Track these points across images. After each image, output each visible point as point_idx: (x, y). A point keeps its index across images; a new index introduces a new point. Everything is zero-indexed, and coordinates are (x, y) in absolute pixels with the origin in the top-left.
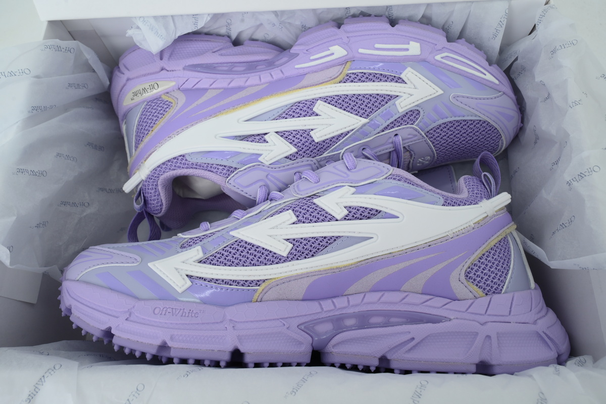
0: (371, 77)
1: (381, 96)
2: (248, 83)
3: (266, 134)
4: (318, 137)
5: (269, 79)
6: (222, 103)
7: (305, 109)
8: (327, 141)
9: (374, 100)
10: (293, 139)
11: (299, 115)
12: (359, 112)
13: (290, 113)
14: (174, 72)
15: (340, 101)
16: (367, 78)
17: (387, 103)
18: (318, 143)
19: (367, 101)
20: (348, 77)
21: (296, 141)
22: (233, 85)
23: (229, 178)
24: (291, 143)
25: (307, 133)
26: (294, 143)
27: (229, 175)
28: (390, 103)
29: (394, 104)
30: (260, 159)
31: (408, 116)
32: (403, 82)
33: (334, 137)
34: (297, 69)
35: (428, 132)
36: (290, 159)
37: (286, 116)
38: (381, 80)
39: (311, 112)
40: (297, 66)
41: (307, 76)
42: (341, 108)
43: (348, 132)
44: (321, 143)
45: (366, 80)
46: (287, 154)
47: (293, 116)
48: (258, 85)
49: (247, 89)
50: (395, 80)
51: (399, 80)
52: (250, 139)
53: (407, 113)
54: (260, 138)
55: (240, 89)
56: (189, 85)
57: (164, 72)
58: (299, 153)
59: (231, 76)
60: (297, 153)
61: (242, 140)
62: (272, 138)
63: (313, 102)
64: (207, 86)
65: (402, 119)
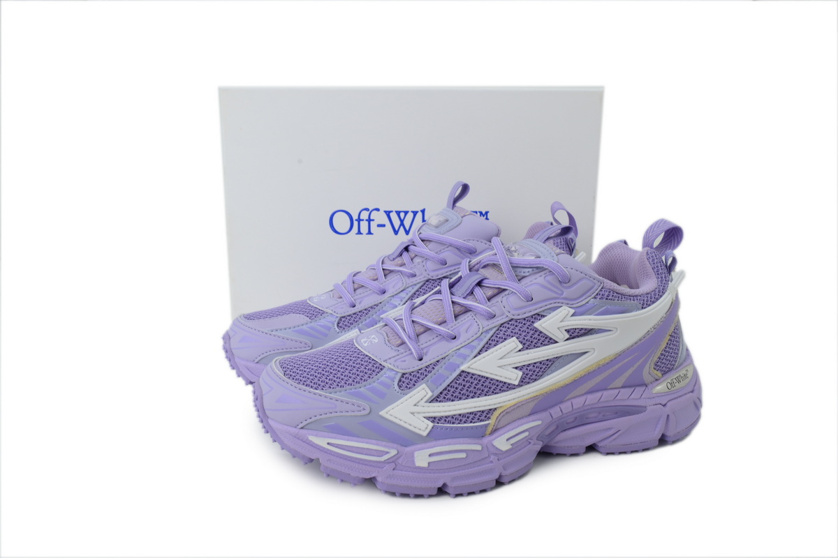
0: (464, 419)
1: (449, 400)
2: (583, 399)
3: (567, 339)
4: (513, 343)
5: (563, 406)
6: (610, 371)
7: (532, 373)
8: (501, 340)
9: (457, 394)
10: (539, 337)
11: (536, 366)
12: (472, 377)
13: (544, 367)
14: (654, 403)
15: (494, 387)
16: (468, 418)
17: (441, 393)
18: (512, 337)
19: (464, 391)
20: (488, 416)
21: (536, 336)
22: (598, 395)
23: (600, 288)
24: (541, 332)
25: (526, 346)
26: (538, 333)
27: (601, 290)
28: (437, 392)
29: (432, 392)
30: (572, 311)
31: (412, 382)
32: (428, 418)
33: (495, 346)
34: (538, 420)
35: (381, 369)
36: (539, 315)
37: (548, 362)
38: (453, 418)
39: (524, 370)
40: (539, 422)
41: (529, 413)
42: (491, 380)
43: (479, 353)
44: (508, 337)
45: (469, 415)
46: (543, 320)
47: (541, 363)
48: (574, 398)
49: (585, 391)
50: (437, 419)
51: (433, 419)
52: (583, 331)
53: (414, 385)
54: (574, 334)
55: (591, 392)
56: (639, 390)
57: (664, 403)
58: (530, 323)
59: (600, 405)
60: (533, 322)
61: (592, 329)
62: (561, 336)
63: (523, 382)
64: (622, 390)
65: (418, 378)
